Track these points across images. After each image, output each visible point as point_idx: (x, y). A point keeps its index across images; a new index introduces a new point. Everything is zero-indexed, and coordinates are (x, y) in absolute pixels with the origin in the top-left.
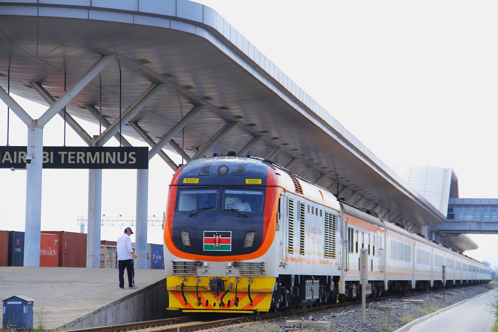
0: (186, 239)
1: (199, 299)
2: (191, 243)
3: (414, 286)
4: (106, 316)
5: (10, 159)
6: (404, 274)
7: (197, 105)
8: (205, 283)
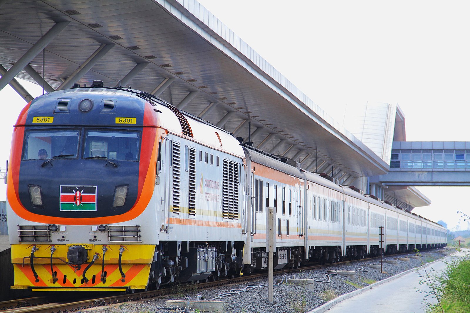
0: (36, 196)
1: (55, 274)
2: (43, 201)
6: (330, 238)
8: (62, 253)
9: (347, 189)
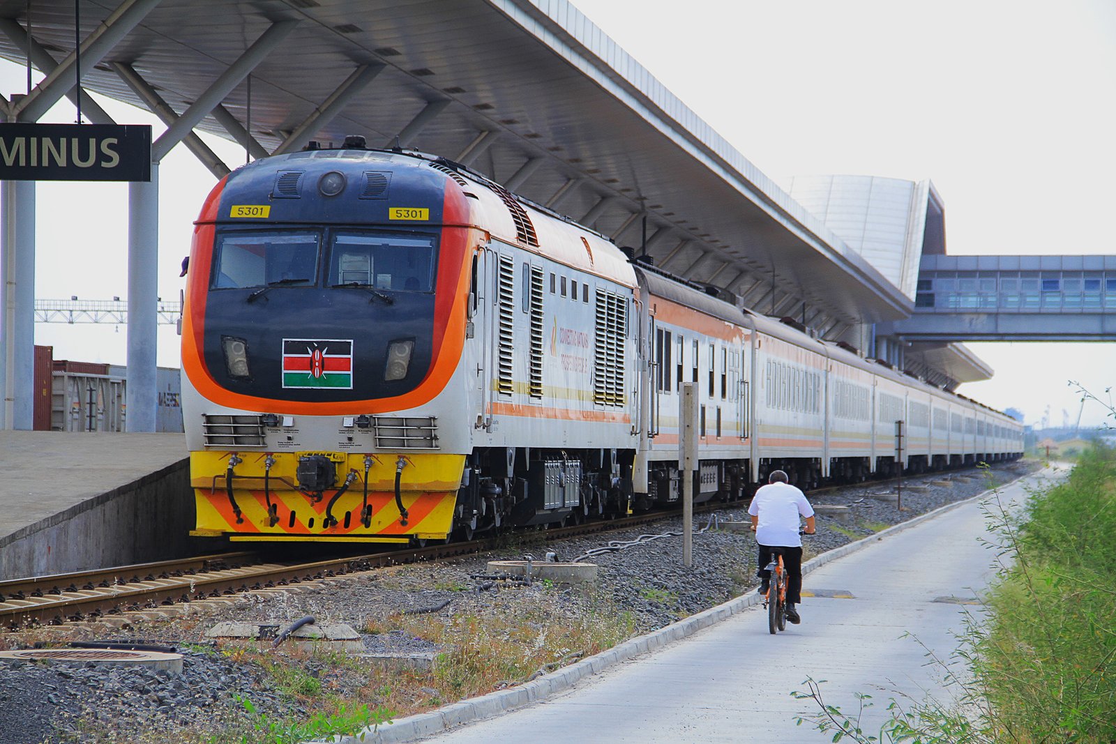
0: (238, 360)
1: (273, 509)
2: (250, 369)
3: (826, 471)
4: (32, 552)
7: (278, 21)
8: (288, 468)
9: (833, 348)
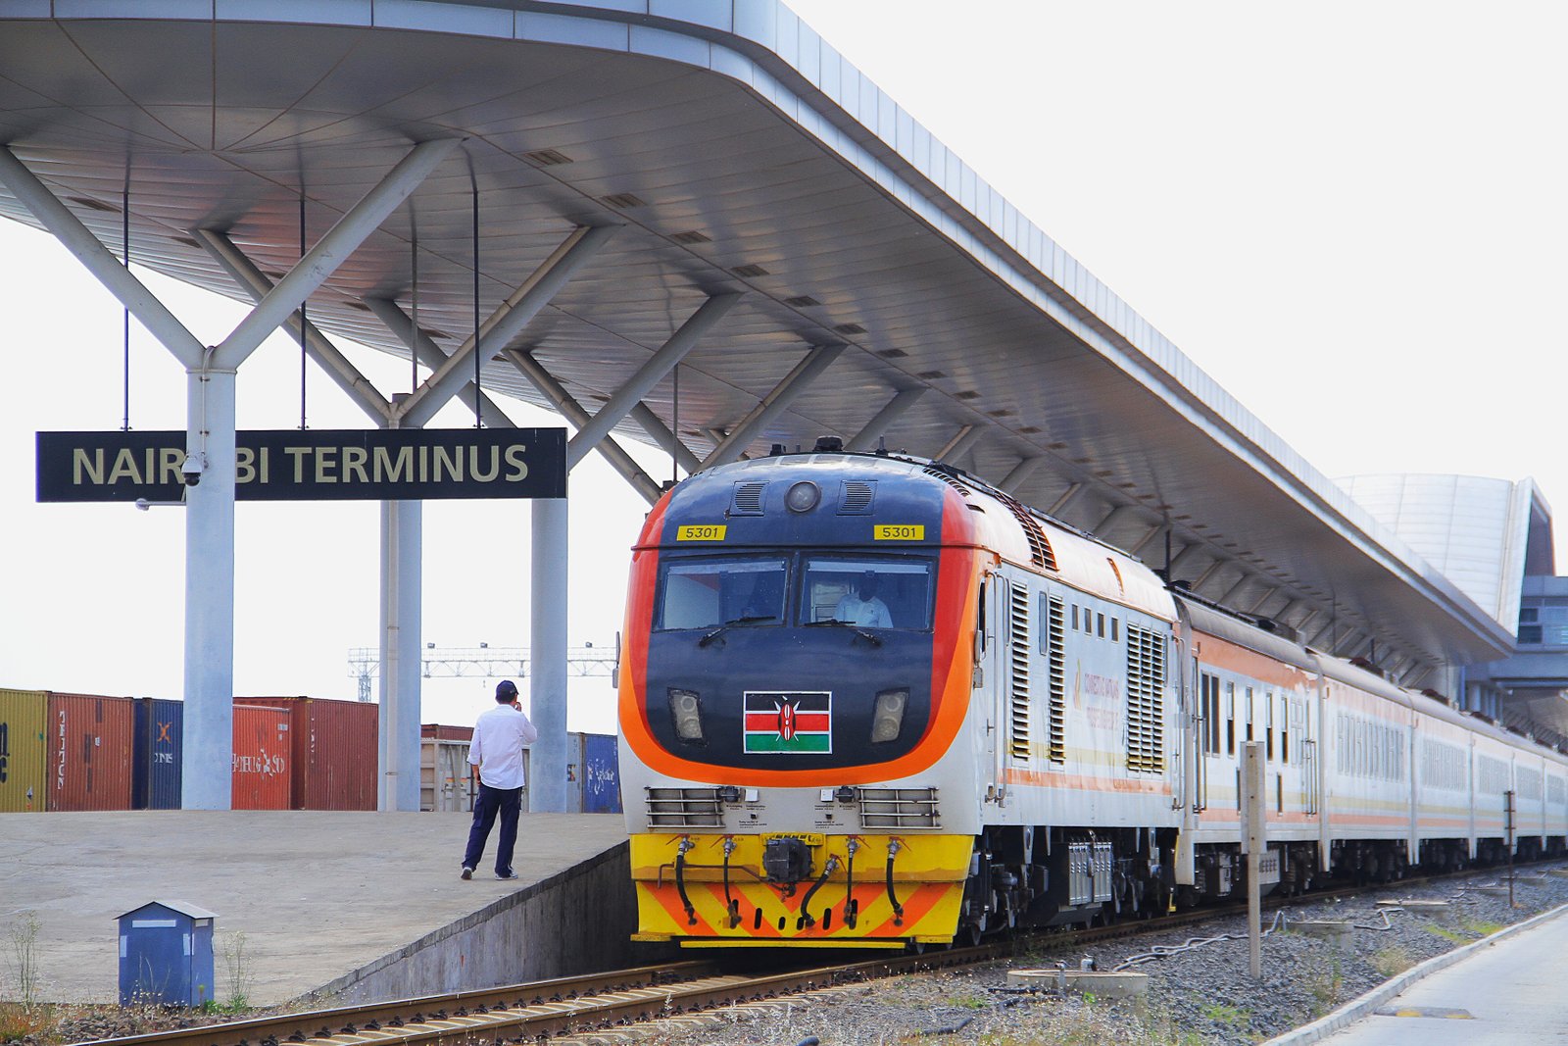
0: (689, 719)
1: (734, 906)
2: (703, 730)
3: (1414, 856)
4: (442, 963)
5: (133, 472)
6: (1382, 820)
7: (716, 295)
8: (751, 854)
